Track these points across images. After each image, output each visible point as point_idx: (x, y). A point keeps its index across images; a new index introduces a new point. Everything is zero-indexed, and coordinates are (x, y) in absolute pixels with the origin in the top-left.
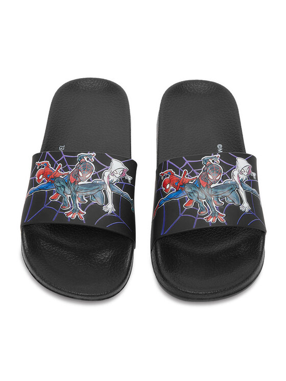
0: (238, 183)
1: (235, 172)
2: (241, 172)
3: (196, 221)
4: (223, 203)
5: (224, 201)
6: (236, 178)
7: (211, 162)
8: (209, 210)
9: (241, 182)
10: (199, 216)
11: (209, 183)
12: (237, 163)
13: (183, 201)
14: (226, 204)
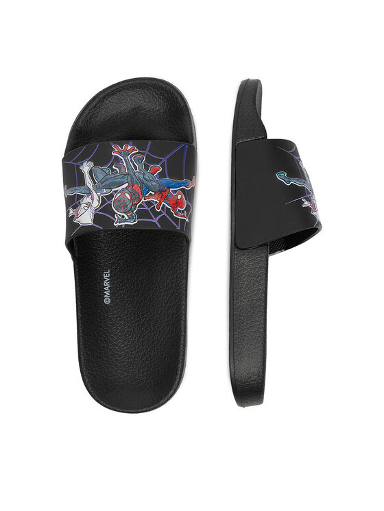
0: (93, 191)
1: (96, 204)
2: (89, 205)
3: (148, 150)
4: (114, 167)
5: (113, 170)
6: (96, 197)
7: (126, 216)
8: (131, 160)
9: (90, 193)
10: (144, 154)
11: (130, 189)
12: (92, 217)
13: (162, 175)
14: (111, 167)
